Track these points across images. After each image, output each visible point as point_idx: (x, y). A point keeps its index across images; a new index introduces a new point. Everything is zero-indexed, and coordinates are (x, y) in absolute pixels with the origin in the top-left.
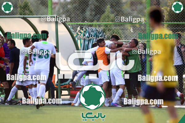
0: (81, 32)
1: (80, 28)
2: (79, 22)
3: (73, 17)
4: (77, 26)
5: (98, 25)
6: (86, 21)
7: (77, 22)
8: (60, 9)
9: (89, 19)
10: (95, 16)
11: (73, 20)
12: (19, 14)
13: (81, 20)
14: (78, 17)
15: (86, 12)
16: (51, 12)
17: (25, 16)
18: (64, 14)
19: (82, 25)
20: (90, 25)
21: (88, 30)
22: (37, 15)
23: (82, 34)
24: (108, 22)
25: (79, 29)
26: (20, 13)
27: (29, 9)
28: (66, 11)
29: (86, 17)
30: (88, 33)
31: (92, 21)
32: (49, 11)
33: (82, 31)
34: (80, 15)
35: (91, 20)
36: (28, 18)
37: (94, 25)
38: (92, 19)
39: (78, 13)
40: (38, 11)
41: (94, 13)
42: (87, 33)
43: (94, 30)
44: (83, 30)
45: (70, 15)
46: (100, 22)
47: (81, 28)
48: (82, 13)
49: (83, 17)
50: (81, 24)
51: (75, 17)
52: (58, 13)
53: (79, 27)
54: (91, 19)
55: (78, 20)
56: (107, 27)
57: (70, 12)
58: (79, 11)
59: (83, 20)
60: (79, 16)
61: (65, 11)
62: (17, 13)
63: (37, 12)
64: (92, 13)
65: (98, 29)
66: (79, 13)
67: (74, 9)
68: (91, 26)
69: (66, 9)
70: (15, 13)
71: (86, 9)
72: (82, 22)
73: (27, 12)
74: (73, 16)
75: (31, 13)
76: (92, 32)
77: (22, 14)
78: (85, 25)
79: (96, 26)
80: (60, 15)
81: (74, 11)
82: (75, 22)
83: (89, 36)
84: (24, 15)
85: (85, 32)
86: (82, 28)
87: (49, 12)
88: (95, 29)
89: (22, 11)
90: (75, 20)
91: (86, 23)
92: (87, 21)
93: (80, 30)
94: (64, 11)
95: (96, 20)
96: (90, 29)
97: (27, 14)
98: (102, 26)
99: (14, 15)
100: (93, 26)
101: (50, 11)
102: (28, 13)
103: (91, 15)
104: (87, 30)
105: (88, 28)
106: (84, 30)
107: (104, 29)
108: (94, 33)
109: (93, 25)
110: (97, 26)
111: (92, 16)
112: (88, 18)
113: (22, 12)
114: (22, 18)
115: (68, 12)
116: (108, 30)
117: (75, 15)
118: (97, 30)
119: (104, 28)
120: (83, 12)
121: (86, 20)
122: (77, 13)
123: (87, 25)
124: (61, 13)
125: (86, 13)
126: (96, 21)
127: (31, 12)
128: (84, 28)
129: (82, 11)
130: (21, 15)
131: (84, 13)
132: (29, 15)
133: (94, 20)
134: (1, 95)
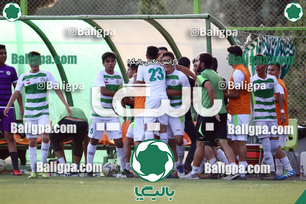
0: (253, 45)
1: (251, 37)
2: (250, 25)
3: (238, 18)
4: (247, 33)
5: (284, 31)
6: (262, 25)
7: (246, 26)
8: (214, 3)
9: (269, 20)
10: (278, 15)
11: (238, 22)
12: (140, 11)
13: (252, 22)
14: (247, 18)
15: (262, 8)
16: (199, 8)
17: (151, 16)
18: (221, 11)
19: (255, 32)
20: (270, 31)
21: (266, 41)
22: (172, 14)
23: (256, 48)
24: (302, 25)
25: (249, 38)
26: (142, 11)
27: (158, 3)
28: (226, 6)
29: (262, 18)
30: (266, 47)
31: (274, 25)
32: (194, 6)
33: (255, 43)
34: (252, 13)
35: (271, 23)
36: (156, 20)
37: (277, 32)
38: (274, 20)
39: (247, 10)
40: (174, 6)
41: (276, 10)
42: (264, 46)
43: (277, 40)
44: (256, 41)
45: (233, 13)
46: (288, 26)
47: (254, 38)
48: (255, 10)
49: (257, 18)
50: (254, 30)
51: (243, 18)
52: (212, 11)
53: (250, 35)
54: (271, 20)
55: (248, 23)
56: (300, 34)
57: (234, 8)
58: (250, 6)
59: (257, 22)
60: (250, 16)
61: (224, 5)
62: (137, 11)
63: (172, 8)
64: (273, 10)
65: (284, 40)
66: (250, 11)
67: (240, 3)
68: (271, 33)
69: (226, 3)
70: (133, 10)
71: (262, 3)
72: (255, 26)
73: (155, 8)
74: (238, 15)
75: (162, 10)
76: (273, 44)
77: (147, 12)
78: (260, 31)
79: (281, 34)
80: (214, 13)
81: (240, 6)
82: (242, 27)
83: (267, 52)
84: (149, 13)
85: (260, 44)
86: (256, 36)
87: (196, 8)
88: (279, 39)
89: (145, 7)
90: (243, 23)
91: (262, 28)
92: (264, 25)
93: (251, 41)
94: (221, 6)
95: (281, 22)
96: (270, 40)
97: (155, 13)
98: (291, 34)
99: (131, 14)
100: (274, 34)
101: (197, 6)
102: (156, 10)
103: (271, 13)
104: (264, 41)
105: (267, 38)
106: (259, 41)
107: (296, 39)
108: (277, 45)
109: (274, 31)
110: (283, 34)
111: (273, 15)
112: (266, 20)
113: (147, 8)
114: (145, 19)
115: (229, 8)
116: (303, 41)
117: (242, 13)
118: (282, 41)
119: (296, 37)
120: (257, 8)
121: (262, 23)
122: (245, 11)
123: (265, 31)
124: (217, 11)
125: (262, 10)
126: (280, 24)
127: (162, 8)
128: (258, 38)
129: (255, 6)
130: (144, 13)
131: (259, 10)
132: (158, 13)
133: (276, 23)
134: (109, 160)
